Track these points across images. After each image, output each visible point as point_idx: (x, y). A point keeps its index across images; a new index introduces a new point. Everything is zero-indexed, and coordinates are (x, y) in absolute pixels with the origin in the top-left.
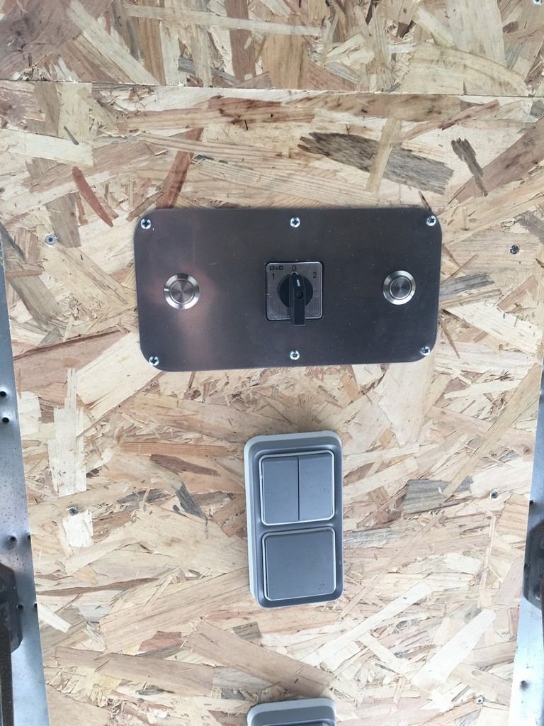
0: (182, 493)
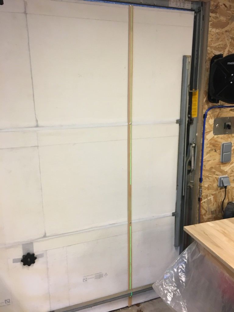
0: (215, 150)
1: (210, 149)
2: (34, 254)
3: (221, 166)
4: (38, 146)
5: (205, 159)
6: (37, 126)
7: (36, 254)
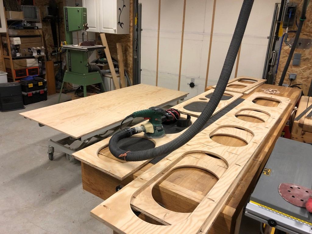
1: (285, 55)
2: (194, 84)
3: (293, 67)
4: (203, 41)
5: (281, 61)
6: (204, 33)
7: (195, 84)
